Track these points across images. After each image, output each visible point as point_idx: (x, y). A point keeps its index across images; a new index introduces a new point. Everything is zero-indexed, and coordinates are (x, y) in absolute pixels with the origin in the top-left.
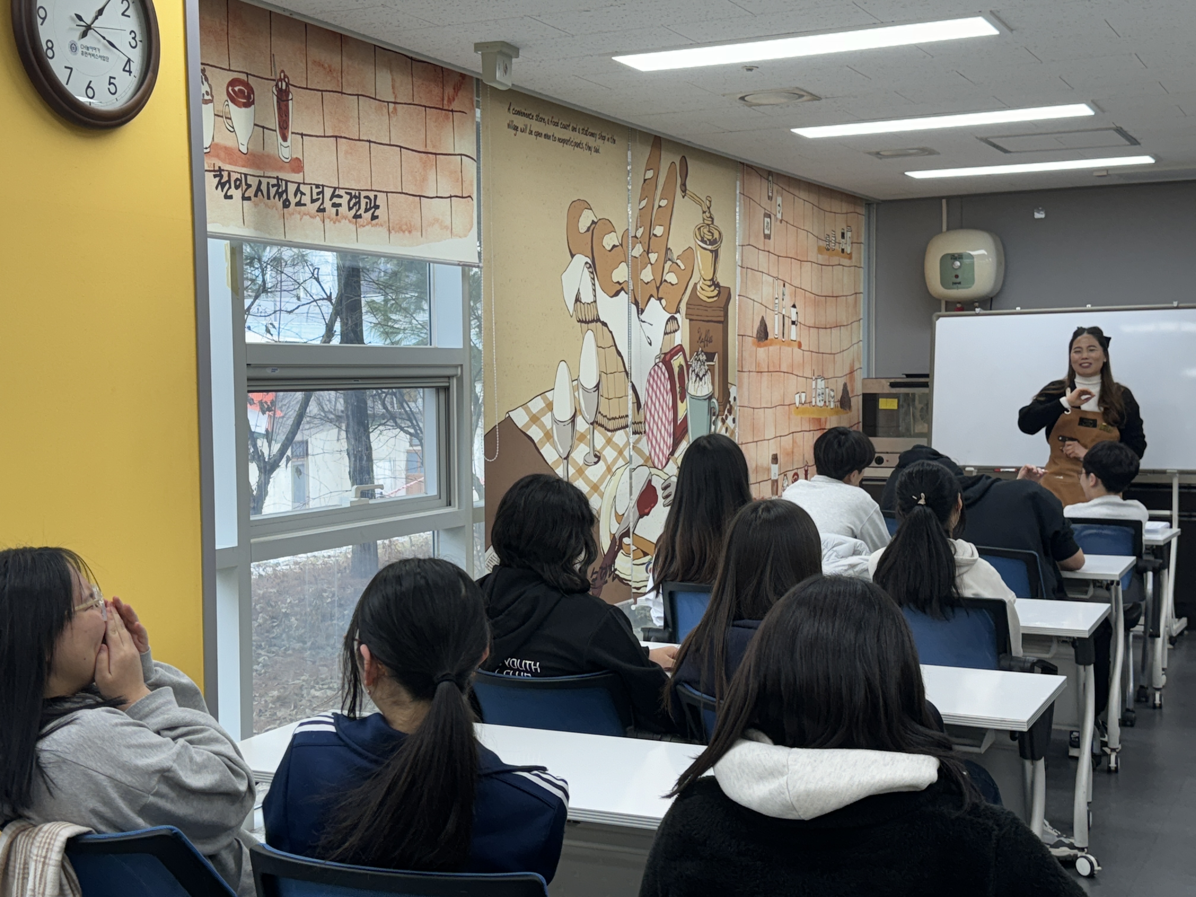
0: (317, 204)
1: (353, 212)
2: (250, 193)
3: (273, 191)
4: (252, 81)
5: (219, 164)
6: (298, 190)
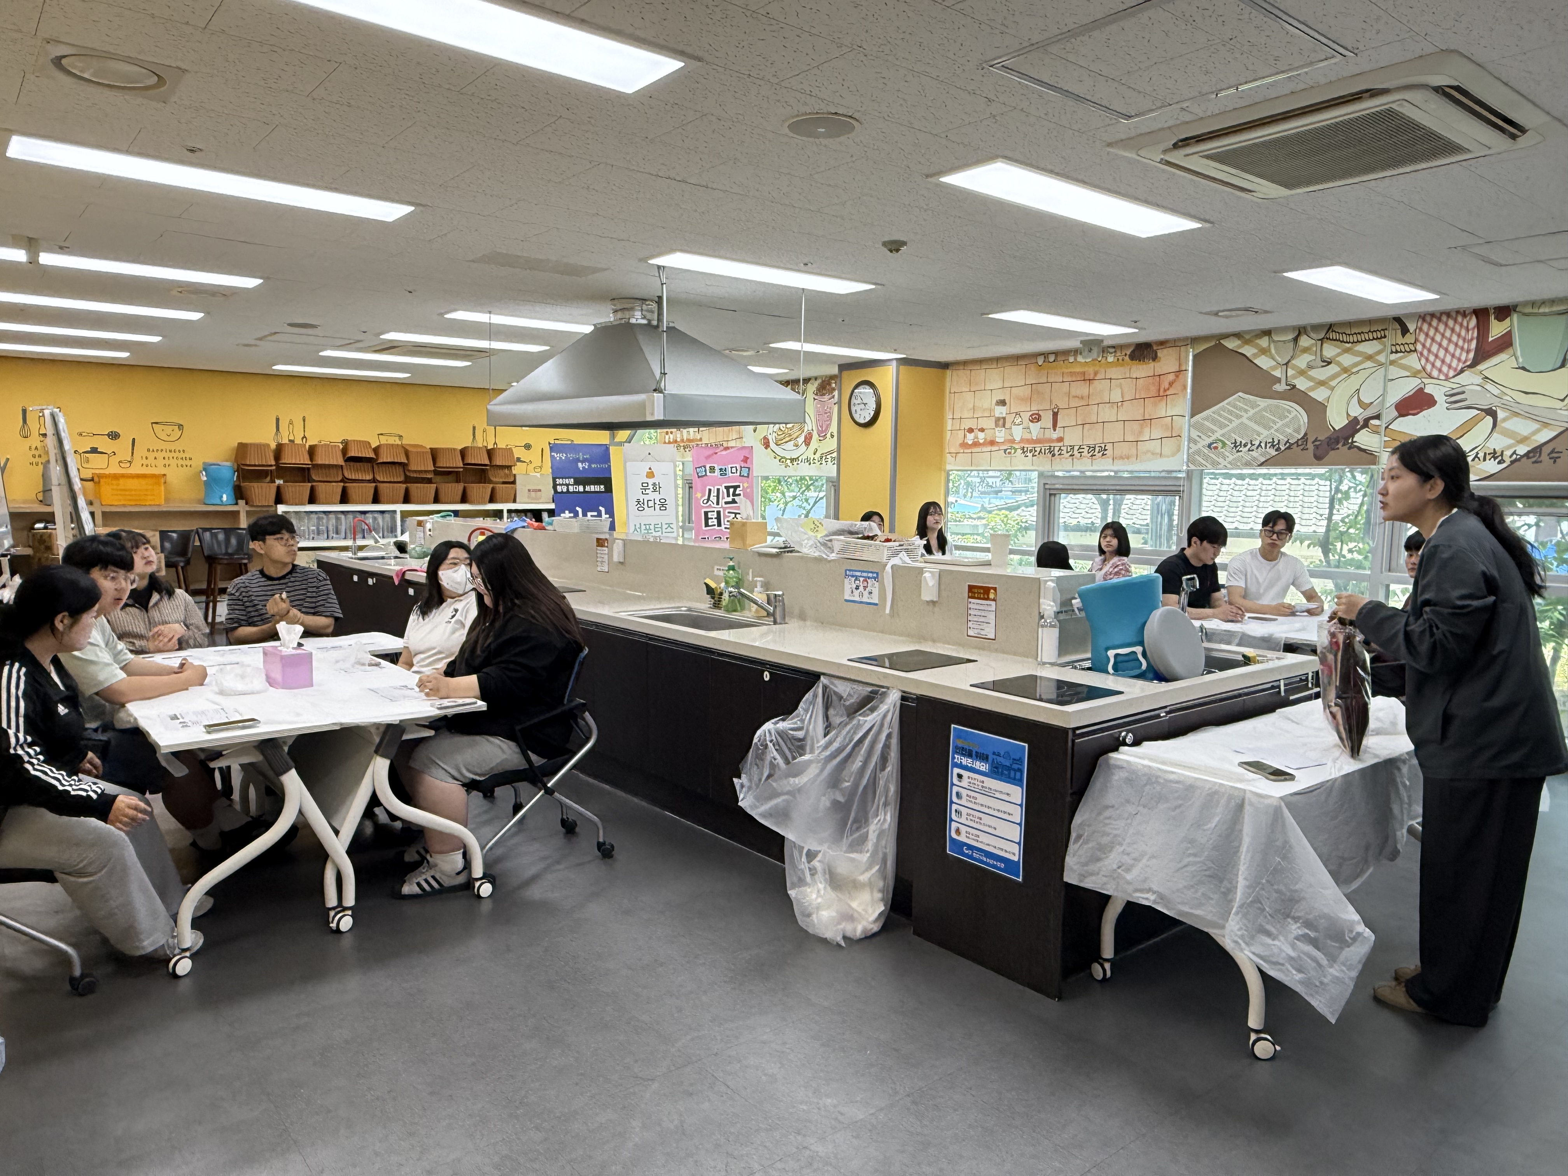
0: (1070, 453)
1: (1091, 453)
2: (1036, 453)
3: (1047, 451)
4: (1040, 413)
5: (1022, 445)
6: (1060, 449)
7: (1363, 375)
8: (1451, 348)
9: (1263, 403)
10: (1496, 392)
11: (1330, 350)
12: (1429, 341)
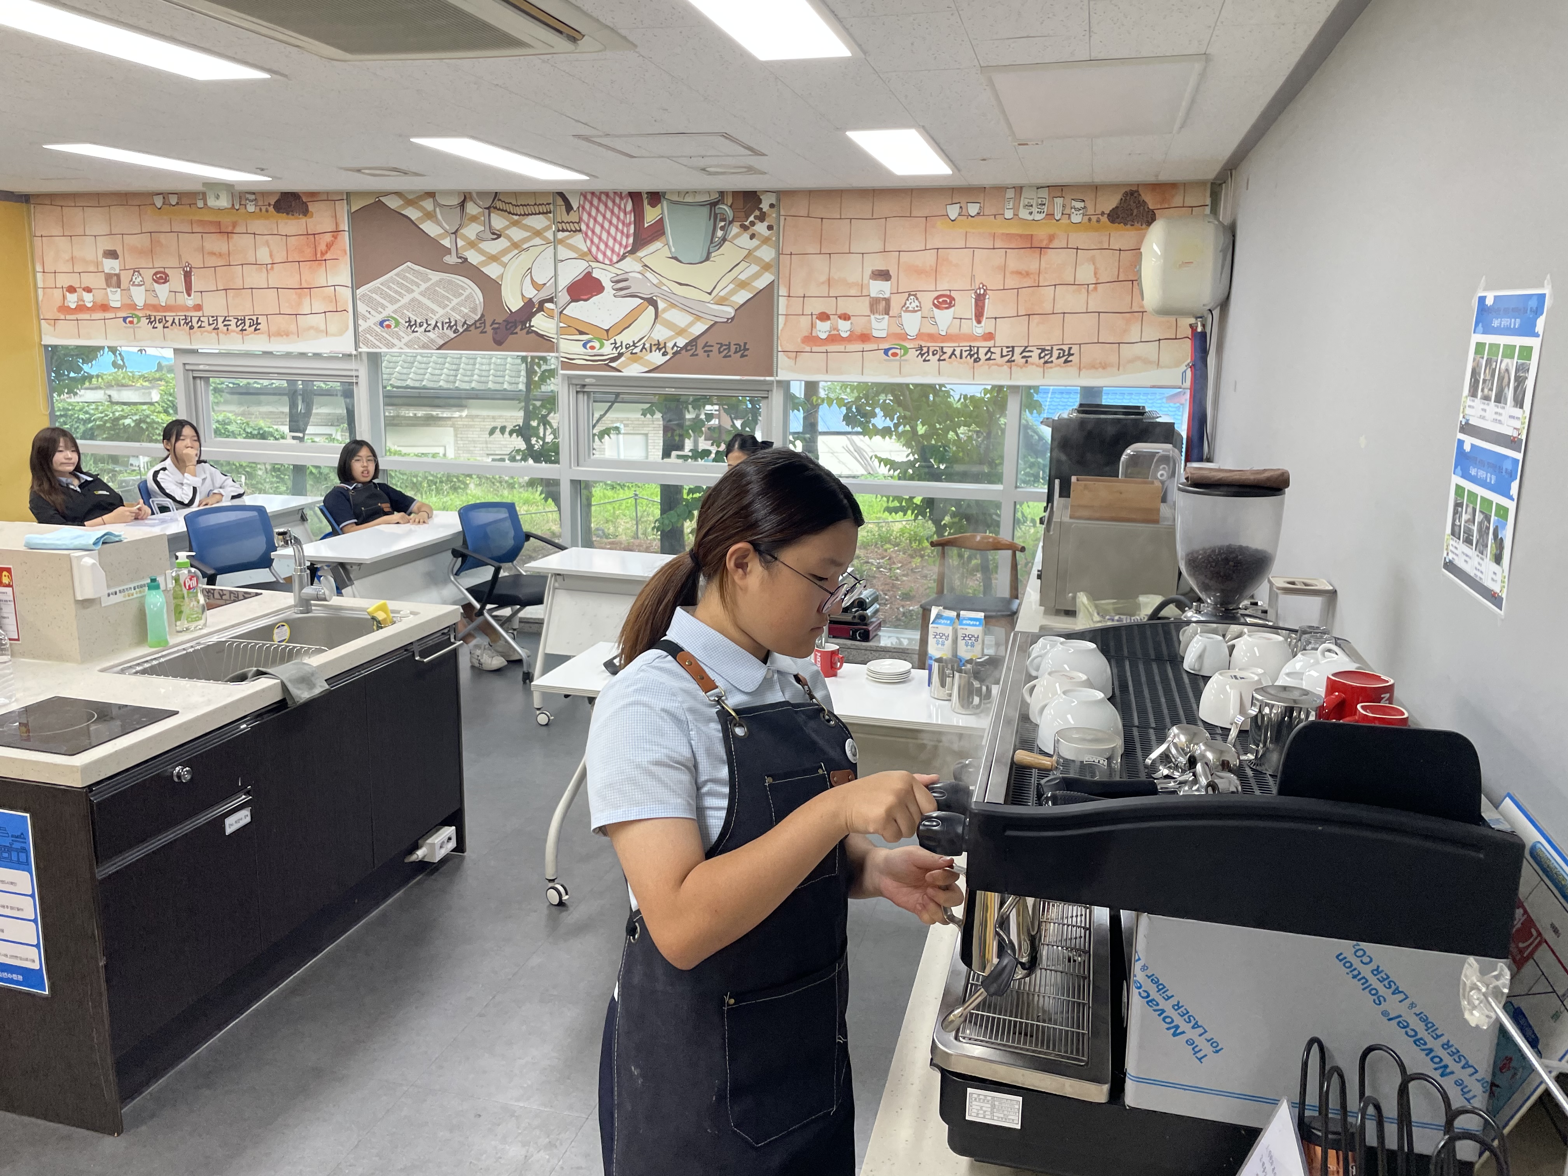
0: (213, 326)
1: (240, 327)
2: (169, 324)
3: (182, 322)
4: (167, 271)
5: (148, 313)
6: (199, 320)
7: (534, 252)
8: (613, 231)
9: (435, 276)
10: (655, 281)
11: (498, 222)
12: (592, 221)
